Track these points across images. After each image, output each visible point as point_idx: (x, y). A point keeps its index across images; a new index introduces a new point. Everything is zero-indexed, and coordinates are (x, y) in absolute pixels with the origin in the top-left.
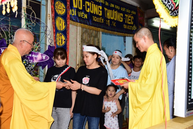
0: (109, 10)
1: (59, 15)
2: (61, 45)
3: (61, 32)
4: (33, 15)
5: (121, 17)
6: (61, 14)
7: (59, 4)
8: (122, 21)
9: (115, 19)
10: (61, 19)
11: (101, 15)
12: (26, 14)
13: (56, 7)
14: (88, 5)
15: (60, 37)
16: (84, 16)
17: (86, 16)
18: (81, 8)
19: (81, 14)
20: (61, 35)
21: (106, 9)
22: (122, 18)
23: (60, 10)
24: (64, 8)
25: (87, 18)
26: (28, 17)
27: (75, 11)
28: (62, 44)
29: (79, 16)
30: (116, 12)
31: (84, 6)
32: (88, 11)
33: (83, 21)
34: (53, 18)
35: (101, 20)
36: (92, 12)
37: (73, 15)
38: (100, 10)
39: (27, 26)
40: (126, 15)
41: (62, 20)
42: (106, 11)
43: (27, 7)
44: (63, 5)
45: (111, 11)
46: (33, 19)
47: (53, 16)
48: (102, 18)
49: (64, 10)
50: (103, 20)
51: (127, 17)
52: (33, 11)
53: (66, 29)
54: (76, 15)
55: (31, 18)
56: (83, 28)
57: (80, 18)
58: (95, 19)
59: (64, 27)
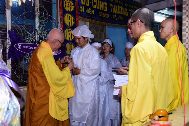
0: (114, 6)
1: (67, 12)
2: (70, 39)
3: (70, 27)
4: (45, 12)
5: (126, 11)
6: (70, 11)
7: (68, 2)
8: (127, 15)
9: (122, 14)
10: (69, 15)
11: (106, 10)
12: (39, 11)
13: (65, 4)
14: (95, 2)
15: (69, 33)
16: (91, 12)
17: (93, 12)
18: (88, 5)
19: (89, 10)
20: (71, 30)
21: (111, 5)
22: (127, 13)
23: (69, 7)
24: (73, 5)
25: (94, 14)
26: (41, 14)
27: (83, 8)
28: (72, 38)
29: (87, 12)
30: (121, 7)
31: (91, 2)
32: (95, 7)
33: (91, 17)
34: (61, 15)
35: (107, 15)
36: (98, 8)
37: (82, 11)
38: (105, 6)
39: (41, 23)
40: (129, 10)
41: (71, 16)
42: (112, 6)
43: (40, 5)
44: (71, 3)
45: (116, 6)
46: (46, 16)
47: (61, 13)
48: (108, 14)
49: (73, 7)
50: (108, 15)
51: (131, 12)
52: (45, 9)
53: (75, 24)
54: (84, 11)
55: (43, 15)
56: (90, 23)
57: (88, 14)
58: (101, 15)
59: (73, 23)
